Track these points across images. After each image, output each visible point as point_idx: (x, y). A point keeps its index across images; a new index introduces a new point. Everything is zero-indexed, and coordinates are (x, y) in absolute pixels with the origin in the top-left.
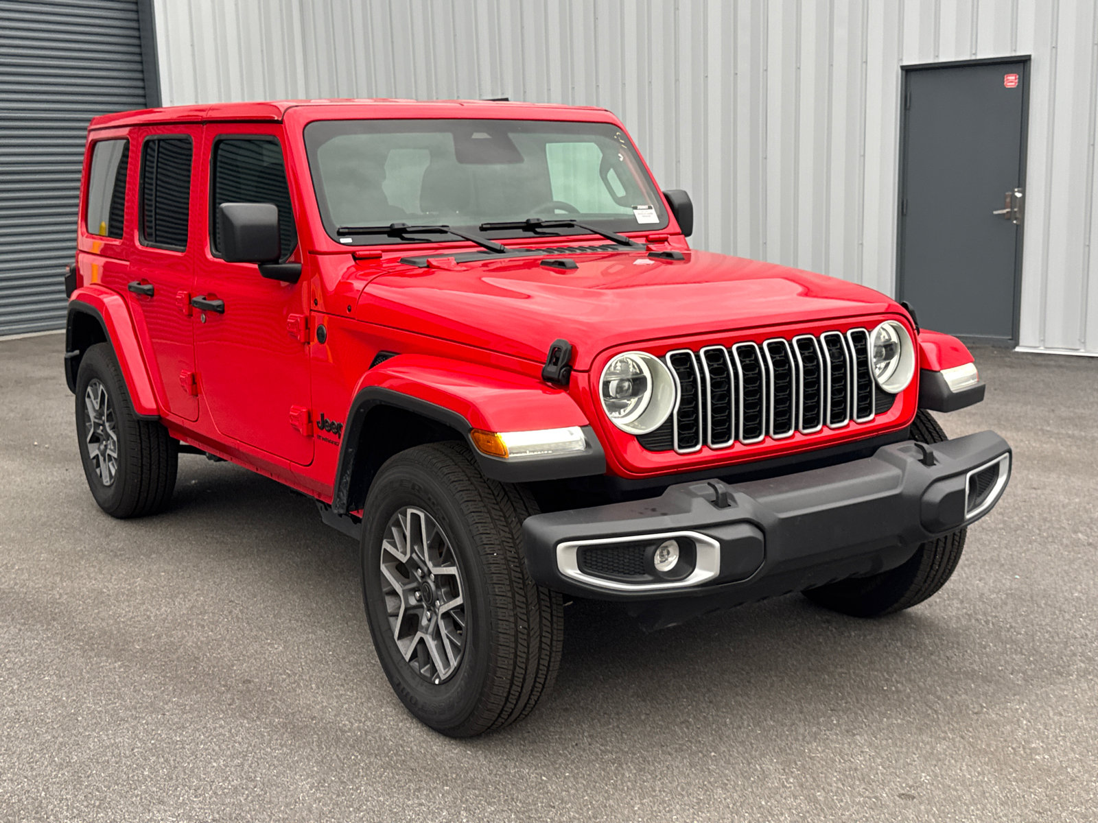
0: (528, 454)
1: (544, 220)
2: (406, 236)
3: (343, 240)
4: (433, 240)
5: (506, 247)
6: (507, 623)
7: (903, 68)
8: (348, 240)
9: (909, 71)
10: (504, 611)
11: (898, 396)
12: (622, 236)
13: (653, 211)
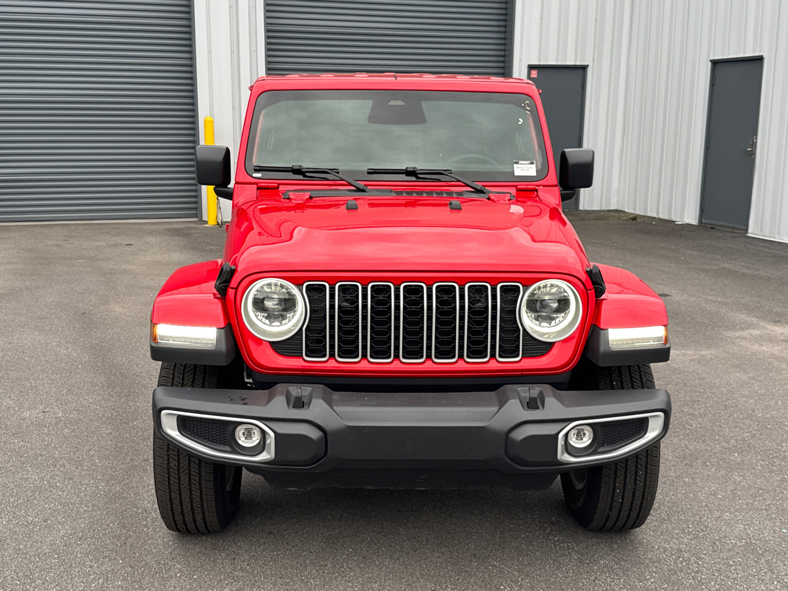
0: (171, 342)
1: (419, 168)
2: (308, 174)
3: (255, 175)
4: (330, 178)
5: (369, 187)
6: (163, 459)
7: (711, 61)
8: (259, 175)
9: (715, 63)
10: (161, 450)
11: (556, 344)
12: (479, 185)
13: (534, 166)
